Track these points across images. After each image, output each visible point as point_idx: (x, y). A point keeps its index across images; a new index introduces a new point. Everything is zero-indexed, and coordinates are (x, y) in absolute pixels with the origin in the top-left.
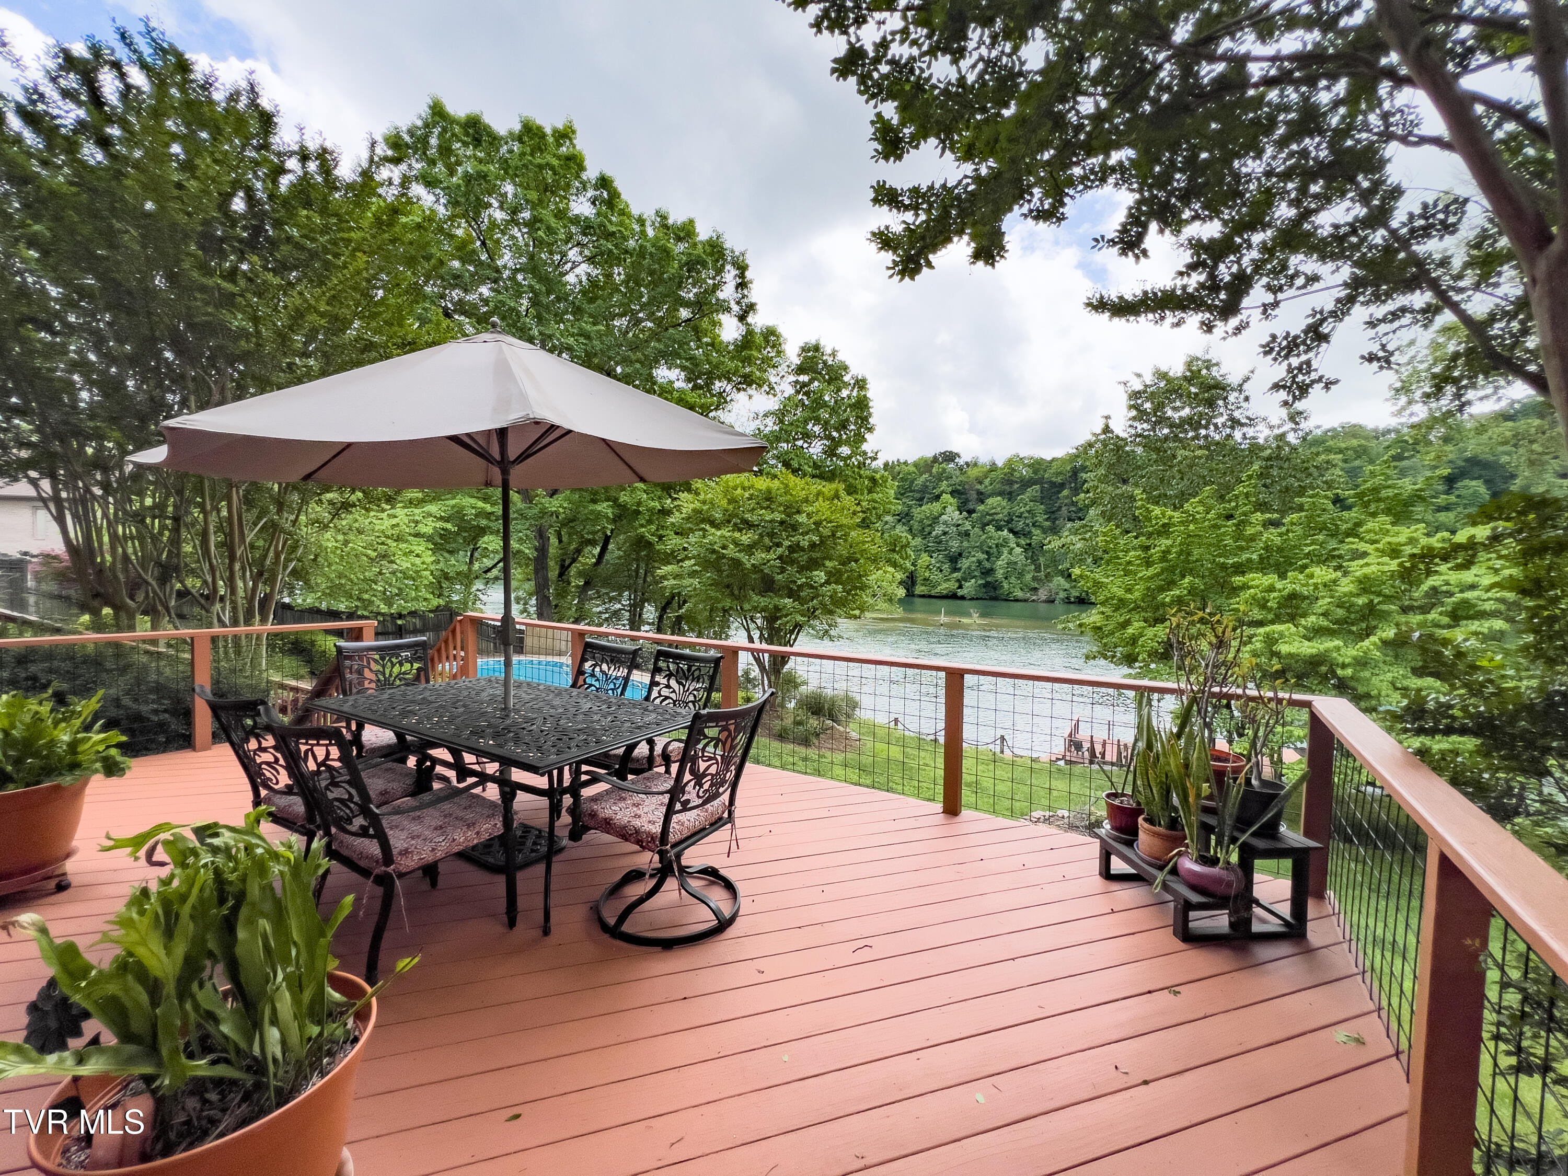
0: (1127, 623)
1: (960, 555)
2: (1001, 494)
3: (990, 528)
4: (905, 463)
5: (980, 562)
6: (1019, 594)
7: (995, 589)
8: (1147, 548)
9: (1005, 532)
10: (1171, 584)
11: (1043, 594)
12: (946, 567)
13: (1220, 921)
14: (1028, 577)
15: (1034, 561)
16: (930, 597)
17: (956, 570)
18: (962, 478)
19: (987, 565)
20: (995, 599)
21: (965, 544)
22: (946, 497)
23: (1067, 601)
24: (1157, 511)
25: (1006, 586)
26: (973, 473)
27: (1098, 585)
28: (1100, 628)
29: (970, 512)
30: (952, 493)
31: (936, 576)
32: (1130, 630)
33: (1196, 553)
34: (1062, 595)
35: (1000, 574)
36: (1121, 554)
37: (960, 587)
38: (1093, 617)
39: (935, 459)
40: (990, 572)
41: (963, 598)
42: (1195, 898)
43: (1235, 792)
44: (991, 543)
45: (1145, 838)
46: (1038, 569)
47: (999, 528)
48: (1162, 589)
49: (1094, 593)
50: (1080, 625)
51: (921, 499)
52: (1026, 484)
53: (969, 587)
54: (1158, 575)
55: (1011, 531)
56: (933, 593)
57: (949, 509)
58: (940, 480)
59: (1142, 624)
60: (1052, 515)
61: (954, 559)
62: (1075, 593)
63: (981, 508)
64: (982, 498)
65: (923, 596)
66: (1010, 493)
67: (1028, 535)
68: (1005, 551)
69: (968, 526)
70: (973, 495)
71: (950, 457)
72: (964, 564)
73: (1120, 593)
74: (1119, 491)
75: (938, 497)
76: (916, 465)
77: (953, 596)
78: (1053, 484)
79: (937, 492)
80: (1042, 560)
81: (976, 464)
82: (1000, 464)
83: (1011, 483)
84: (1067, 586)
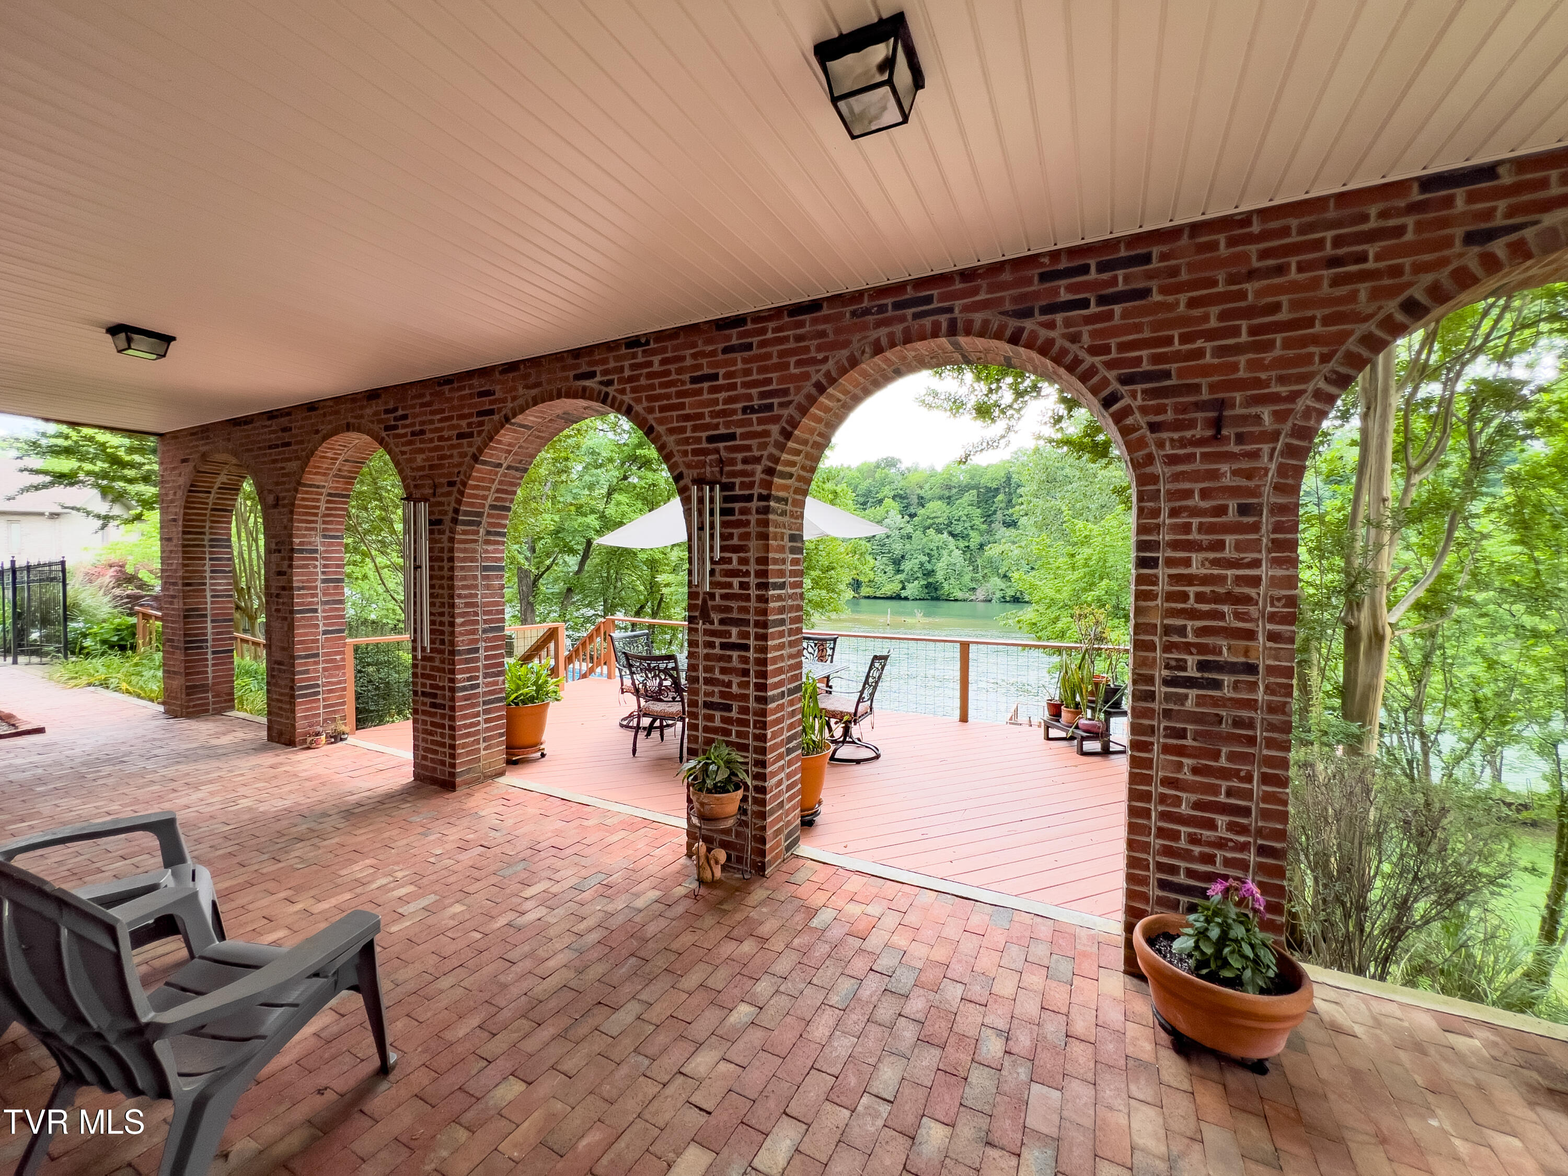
0: (1057, 619)
1: (903, 557)
2: (941, 498)
3: (931, 531)
4: (849, 468)
5: (922, 564)
6: (959, 595)
7: (936, 589)
8: (1073, 556)
9: (946, 534)
10: (1091, 586)
11: (980, 594)
12: (890, 569)
13: (1095, 746)
14: (967, 578)
15: (971, 561)
16: (875, 598)
17: (899, 571)
18: (902, 483)
19: (929, 567)
20: (938, 599)
21: (908, 547)
22: (888, 501)
23: (1003, 600)
24: (1080, 524)
25: (946, 585)
26: (914, 478)
27: (1033, 587)
28: (1035, 624)
29: (912, 516)
30: (894, 498)
31: (880, 578)
32: (1060, 625)
33: (1111, 560)
34: (999, 594)
35: (940, 576)
36: (1051, 560)
37: (904, 588)
38: (1028, 614)
39: (878, 466)
40: (930, 573)
41: (906, 599)
42: (1085, 734)
43: (1102, 688)
44: (933, 545)
45: (1065, 715)
46: (975, 570)
47: (939, 531)
48: (1085, 590)
49: (1030, 594)
50: (1019, 622)
51: (864, 504)
52: (964, 489)
53: (913, 589)
54: (1081, 579)
55: (951, 534)
56: (878, 594)
57: (892, 513)
58: (883, 485)
59: (1070, 619)
60: (988, 518)
61: (897, 562)
62: (1010, 593)
63: (921, 511)
64: (922, 502)
65: (868, 597)
66: (949, 498)
67: (965, 537)
68: (945, 553)
69: (909, 529)
70: (915, 500)
71: (891, 463)
72: (907, 566)
73: (1051, 593)
74: (1048, 505)
75: (880, 502)
76: (859, 470)
77: (898, 597)
78: (989, 490)
79: (880, 496)
80: (979, 562)
81: (916, 470)
82: (939, 469)
83: (949, 488)
84: (1003, 586)
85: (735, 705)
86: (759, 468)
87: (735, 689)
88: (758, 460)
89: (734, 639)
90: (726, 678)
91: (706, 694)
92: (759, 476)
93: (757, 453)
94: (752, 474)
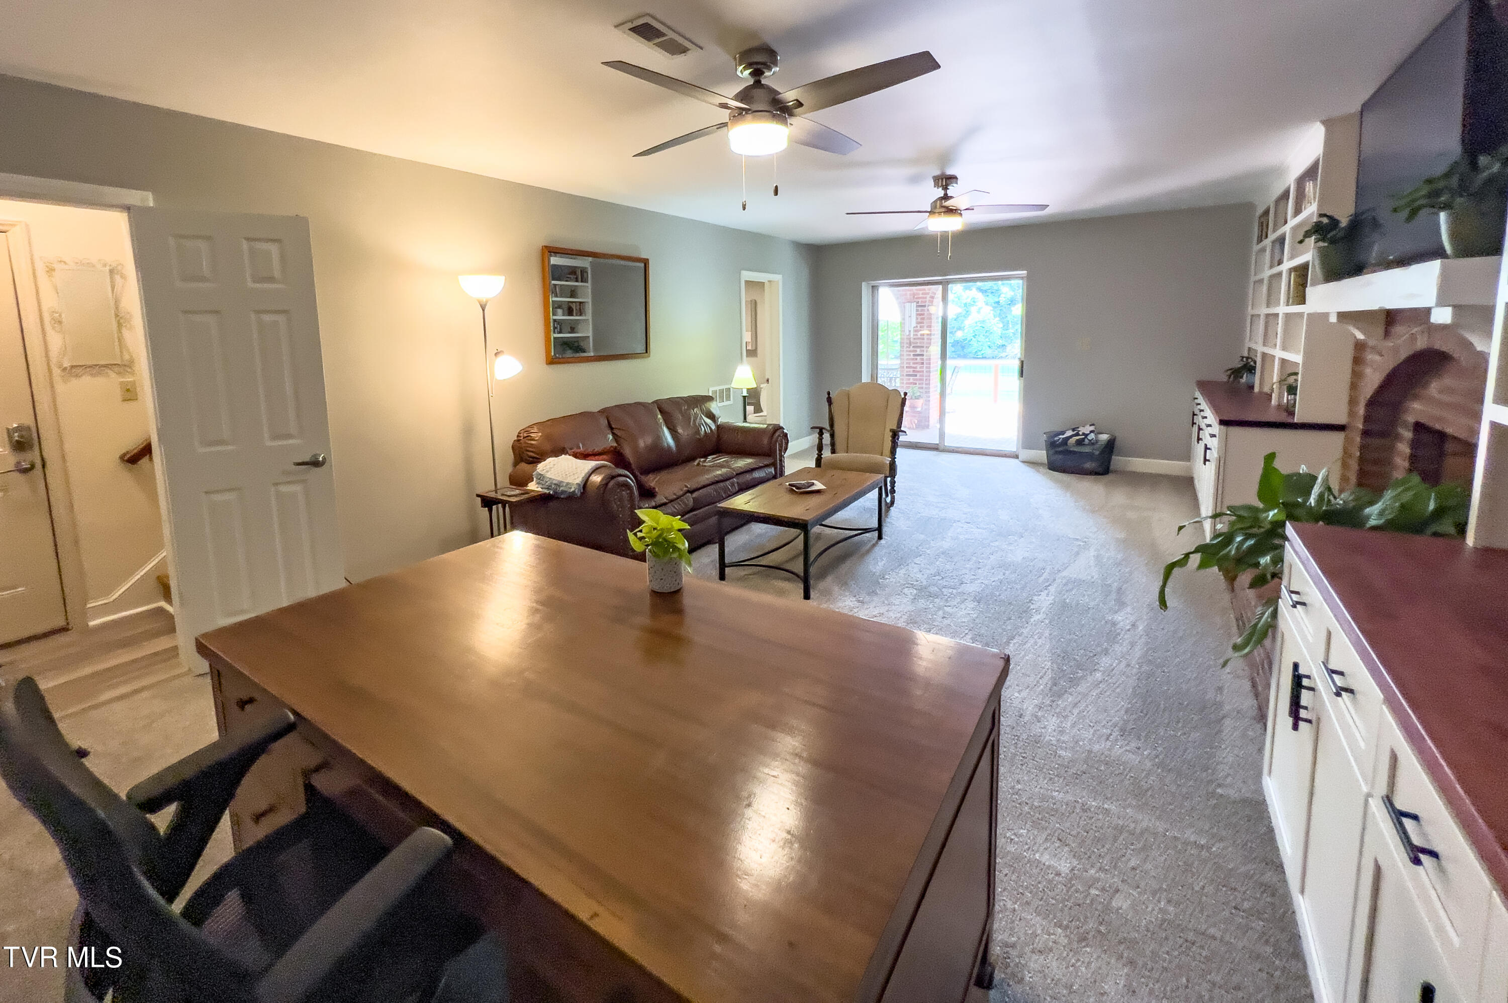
85: (918, 374)
86: (928, 296)
87: (918, 369)
88: (928, 294)
89: (918, 353)
90: (915, 366)
91: (907, 372)
92: (928, 298)
93: (928, 291)
94: (926, 298)
